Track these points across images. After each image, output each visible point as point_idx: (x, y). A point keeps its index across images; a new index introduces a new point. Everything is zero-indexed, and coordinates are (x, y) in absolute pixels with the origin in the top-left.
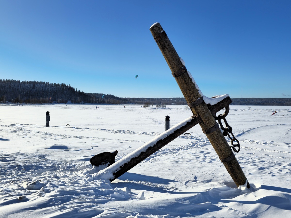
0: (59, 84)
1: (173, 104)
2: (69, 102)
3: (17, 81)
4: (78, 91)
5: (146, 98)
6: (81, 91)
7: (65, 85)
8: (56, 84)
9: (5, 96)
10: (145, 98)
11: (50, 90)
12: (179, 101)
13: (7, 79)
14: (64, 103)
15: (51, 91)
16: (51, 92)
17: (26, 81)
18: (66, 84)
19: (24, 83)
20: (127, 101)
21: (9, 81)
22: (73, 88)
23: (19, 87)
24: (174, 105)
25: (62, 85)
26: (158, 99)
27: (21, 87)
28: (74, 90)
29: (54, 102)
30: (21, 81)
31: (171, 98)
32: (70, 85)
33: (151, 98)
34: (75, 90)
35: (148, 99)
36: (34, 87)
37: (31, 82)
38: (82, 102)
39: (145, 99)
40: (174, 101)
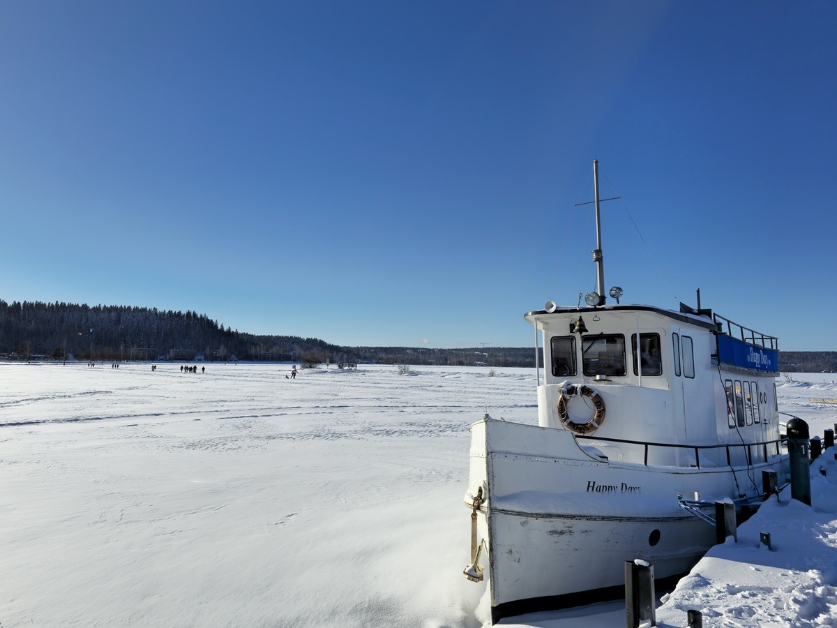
0: (180, 313)
1: (480, 365)
2: (199, 357)
3: (80, 305)
4: (225, 329)
5: (410, 348)
6: (233, 330)
7: (195, 315)
8: (173, 312)
9: (28, 343)
10: (407, 349)
11: (155, 327)
12: (496, 356)
13: (57, 302)
14: (184, 360)
15: (158, 329)
16: (158, 333)
17: (102, 306)
18: (196, 312)
19: (97, 310)
20: (355, 355)
21: (63, 305)
22: (214, 321)
23: (84, 321)
24: (483, 366)
25: (189, 313)
26: (442, 351)
27: (87, 320)
28: (216, 326)
29: (161, 358)
30: (91, 307)
31: (477, 349)
32: (207, 315)
33: (423, 349)
34: (219, 327)
35: (415, 350)
36: (118, 321)
37: (113, 309)
38: (233, 356)
39: (408, 351)
40: (485, 356)
